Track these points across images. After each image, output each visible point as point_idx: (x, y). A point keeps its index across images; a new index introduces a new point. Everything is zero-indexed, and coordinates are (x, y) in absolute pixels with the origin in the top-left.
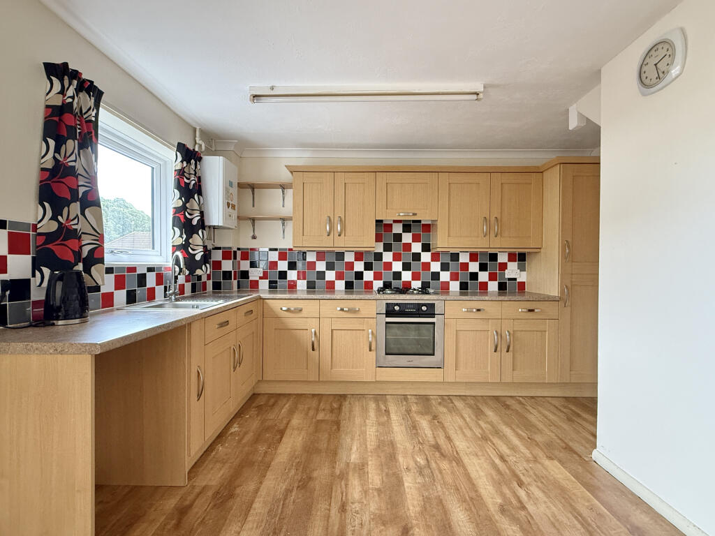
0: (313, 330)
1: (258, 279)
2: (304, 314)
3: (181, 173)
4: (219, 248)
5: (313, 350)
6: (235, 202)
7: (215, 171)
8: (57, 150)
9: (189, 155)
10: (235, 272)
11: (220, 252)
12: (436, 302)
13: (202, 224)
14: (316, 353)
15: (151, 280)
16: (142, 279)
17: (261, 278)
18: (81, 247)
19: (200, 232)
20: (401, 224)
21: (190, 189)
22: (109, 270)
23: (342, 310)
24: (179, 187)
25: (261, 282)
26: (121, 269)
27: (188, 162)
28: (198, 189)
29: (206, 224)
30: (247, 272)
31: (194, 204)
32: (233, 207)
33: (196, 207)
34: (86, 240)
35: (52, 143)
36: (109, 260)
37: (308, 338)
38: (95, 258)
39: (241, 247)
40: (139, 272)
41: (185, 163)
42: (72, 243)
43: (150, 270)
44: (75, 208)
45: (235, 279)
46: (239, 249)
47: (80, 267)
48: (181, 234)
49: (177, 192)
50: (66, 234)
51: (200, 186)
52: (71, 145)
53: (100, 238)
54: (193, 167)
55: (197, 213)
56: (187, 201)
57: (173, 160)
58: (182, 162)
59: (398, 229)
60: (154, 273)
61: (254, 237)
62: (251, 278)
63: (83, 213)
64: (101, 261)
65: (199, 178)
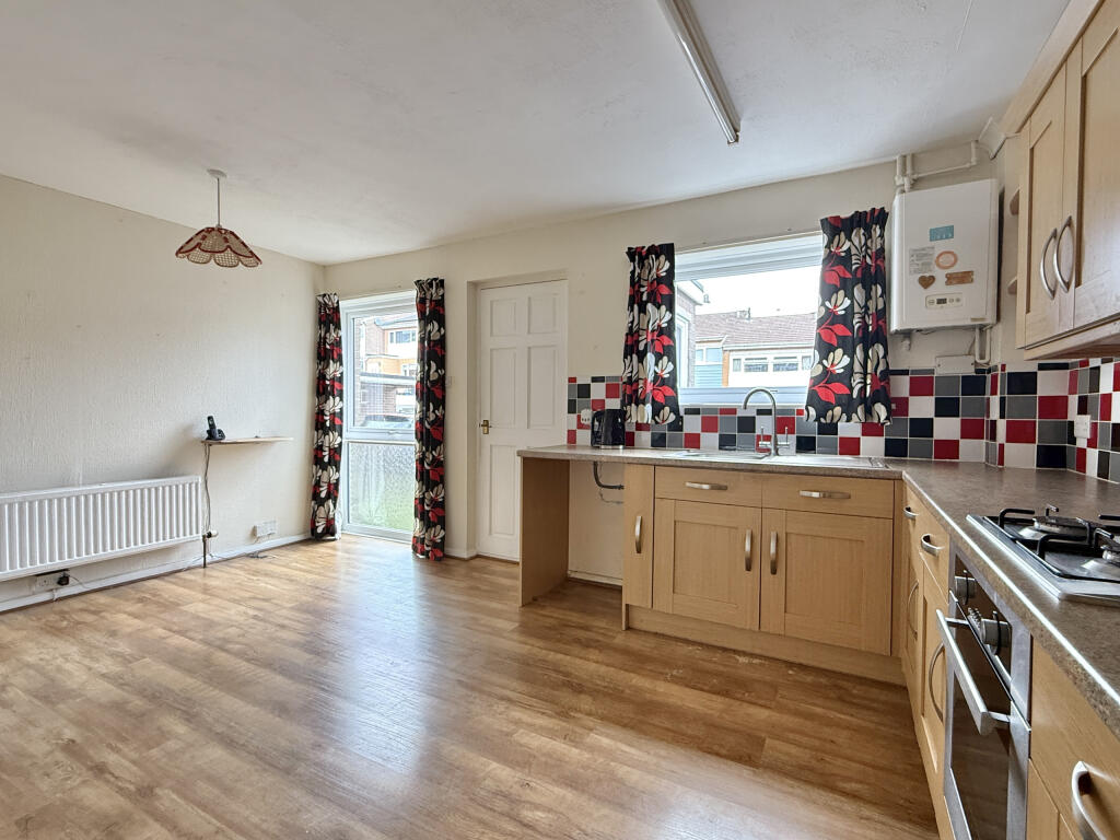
4: (905, 372)
11: (906, 379)
15: (765, 425)
22: (691, 411)
26: (708, 409)
40: (741, 414)
43: (764, 412)
60: (771, 417)
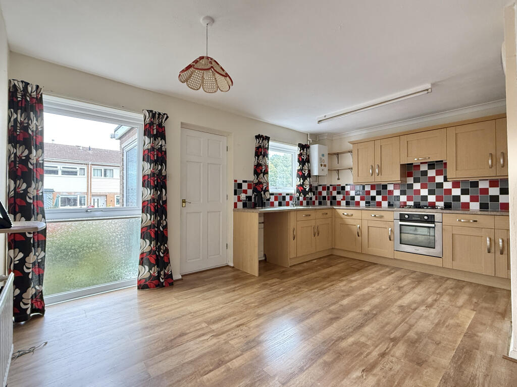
0: (358, 226)
1: (340, 200)
2: (353, 217)
3: (300, 155)
4: (321, 185)
5: (358, 236)
6: (326, 163)
7: (315, 152)
8: (258, 159)
9: (303, 147)
10: (329, 197)
11: (321, 187)
12: (435, 214)
13: (309, 175)
14: (360, 238)
15: (288, 198)
16: (284, 198)
17: (342, 200)
18: (263, 187)
19: (308, 179)
20: (427, 165)
21: (304, 161)
22: (272, 194)
23: (375, 216)
24: (299, 161)
25: (342, 201)
26: (276, 194)
27: (303, 150)
28: (308, 161)
29: (312, 175)
30: (335, 197)
31: (306, 167)
32: (325, 166)
33: (307, 168)
34: (264, 185)
35: (257, 157)
36: (271, 191)
37: (355, 229)
38: (267, 190)
39: (333, 184)
40: (283, 195)
41: (302, 151)
42: (261, 186)
43: (287, 194)
44: (262, 175)
45: (328, 200)
46: (331, 185)
47: (263, 193)
48: (300, 180)
49: (298, 164)
50: (260, 183)
51: (309, 159)
52: (261, 157)
53: (268, 184)
54: (305, 151)
55: (307, 171)
56: (303, 166)
57: (296, 150)
58: (300, 151)
59: (424, 168)
60: (289, 196)
61: (338, 179)
62: (337, 200)
63: (264, 176)
64: (268, 191)
65: (308, 156)
